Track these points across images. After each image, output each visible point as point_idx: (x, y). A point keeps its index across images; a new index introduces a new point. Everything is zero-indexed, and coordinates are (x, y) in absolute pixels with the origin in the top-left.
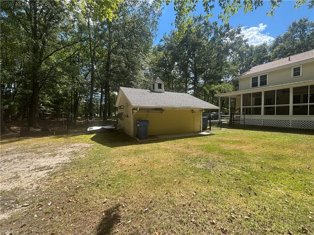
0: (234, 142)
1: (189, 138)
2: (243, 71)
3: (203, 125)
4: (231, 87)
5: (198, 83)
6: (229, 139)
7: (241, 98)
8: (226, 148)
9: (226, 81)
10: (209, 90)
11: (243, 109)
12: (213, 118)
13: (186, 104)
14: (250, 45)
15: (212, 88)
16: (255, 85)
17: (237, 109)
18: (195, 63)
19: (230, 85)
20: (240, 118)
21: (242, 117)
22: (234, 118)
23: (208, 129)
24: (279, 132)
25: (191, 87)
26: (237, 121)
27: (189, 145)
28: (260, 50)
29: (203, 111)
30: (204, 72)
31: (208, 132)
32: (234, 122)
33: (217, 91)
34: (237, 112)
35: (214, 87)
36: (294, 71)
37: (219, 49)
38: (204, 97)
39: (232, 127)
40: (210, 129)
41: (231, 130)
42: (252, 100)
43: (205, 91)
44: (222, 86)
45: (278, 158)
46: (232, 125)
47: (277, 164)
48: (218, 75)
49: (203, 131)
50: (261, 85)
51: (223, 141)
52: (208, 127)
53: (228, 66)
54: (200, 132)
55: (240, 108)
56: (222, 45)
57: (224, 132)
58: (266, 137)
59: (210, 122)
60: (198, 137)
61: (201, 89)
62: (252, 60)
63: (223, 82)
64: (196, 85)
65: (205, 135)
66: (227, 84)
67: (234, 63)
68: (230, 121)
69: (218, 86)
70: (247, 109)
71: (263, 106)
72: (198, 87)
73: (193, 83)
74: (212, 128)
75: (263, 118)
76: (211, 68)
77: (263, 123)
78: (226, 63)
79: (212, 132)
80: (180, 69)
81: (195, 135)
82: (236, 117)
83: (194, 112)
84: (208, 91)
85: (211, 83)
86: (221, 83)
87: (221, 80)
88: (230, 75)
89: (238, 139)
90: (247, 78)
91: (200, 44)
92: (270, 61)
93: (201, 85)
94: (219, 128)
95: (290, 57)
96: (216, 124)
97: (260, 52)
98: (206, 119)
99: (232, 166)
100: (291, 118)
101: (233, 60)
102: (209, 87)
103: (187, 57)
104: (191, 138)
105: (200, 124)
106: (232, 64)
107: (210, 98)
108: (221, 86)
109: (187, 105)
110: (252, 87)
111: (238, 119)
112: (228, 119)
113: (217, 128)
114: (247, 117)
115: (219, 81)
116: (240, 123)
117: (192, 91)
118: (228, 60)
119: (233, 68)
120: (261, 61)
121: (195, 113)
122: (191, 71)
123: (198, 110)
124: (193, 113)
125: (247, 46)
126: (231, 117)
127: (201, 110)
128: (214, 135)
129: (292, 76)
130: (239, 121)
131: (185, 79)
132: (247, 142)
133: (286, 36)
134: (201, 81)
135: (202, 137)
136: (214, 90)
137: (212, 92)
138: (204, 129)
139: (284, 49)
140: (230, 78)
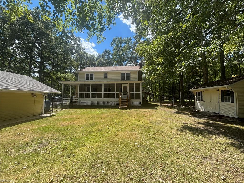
0: (69, 120)
1: (24, 124)
2: (82, 68)
3: (45, 108)
4: (73, 78)
5: (44, 68)
6: (66, 118)
7: (78, 86)
8: (62, 126)
9: (71, 72)
10: (56, 77)
11: (80, 94)
12: (58, 101)
13: (23, 87)
14: (86, 53)
15: (58, 75)
16: (87, 79)
17: (76, 94)
18: (42, 50)
19: (72, 76)
20: (77, 100)
21: (79, 99)
22: (73, 100)
23: (51, 111)
24: (97, 108)
25: (37, 70)
26: (76, 103)
27: (22, 131)
28: (91, 58)
29: (46, 95)
30: (51, 60)
31: (50, 114)
32: (73, 104)
33: (62, 79)
34: (76, 96)
35: (60, 75)
36: (105, 75)
37: (65, 47)
38: (50, 82)
39: (71, 108)
40: (52, 111)
41: (70, 109)
42: (85, 88)
43: (52, 77)
44: (67, 75)
45: (92, 125)
46: (72, 106)
47: (91, 129)
48: (64, 66)
49: (44, 113)
50: (91, 79)
51: (61, 120)
52: (51, 109)
53: (71, 61)
54: (42, 114)
55: (78, 93)
56: (67, 44)
57: (64, 112)
58: (90, 112)
59: (53, 104)
60: (37, 120)
61: (47, 74)
62: (87, 62)
63: (67, 72)
64: (42, 70)
65: (45, 117)
66: (71, 75)
67: (76, 61)
68: (70, 102)
69: (63, 74)
70: (82, 94)
71: (91, 93)
72: (44, 72)
73: (39, 67)
74: (54, 109)
75: (90, 100)
76: (58, 59)
77: (90, 103)
78: (70, 59)
79: (54, 113)
80: (22, 49)
81: (34, 118)
82: (75, 100)
83: (35, 95)
84: (54, 77)
85: (57, 71)
86: (66, 72)
87: (67, 70)
88: (73, 68)
89: (73, 117)
90: (83, 73)
91: (47, 35)
92: (96, 66)
93: (48, 71)
94: (61, 109)
95: (104, 67)
96: (60, 106)
97: (91, 59)
98: (49, 102)
99: (63, 140)
100: (103, 100)
101: (76, 59)
102: (55, 74)
103: (32, 40)
104: (27, 123)
105: (41, 107)
106: (75, 61)
107: (56, 83)
108: (65, 75)
109: (25, 89)
110: (86, 80)
111: (76, 101)
112: (69, 101)
113: (59, 109)
114: (82, 99)
115: (65, 71)
116: (77, 104)
117: (37, 74)
118: (72, 57)
119: (75, 63)
120: (92, 65)
121: (37, 96)
122: (36, 55)
123: (41, 93)
124: (33, 96)
125: (85, 52)
126: (71, 99)
127: (43, 94)
128: (54, 116)
129: (104, 77)
130: (77, 103)
131: (29, 60)
132: (79, 117)
133: (103, 56)
134: (48, 67)
135: (41, 120)
136: (60, 78)
137: (59, 79)
138: (46, 111)
139: (102, 62)
140: (74, 71)
